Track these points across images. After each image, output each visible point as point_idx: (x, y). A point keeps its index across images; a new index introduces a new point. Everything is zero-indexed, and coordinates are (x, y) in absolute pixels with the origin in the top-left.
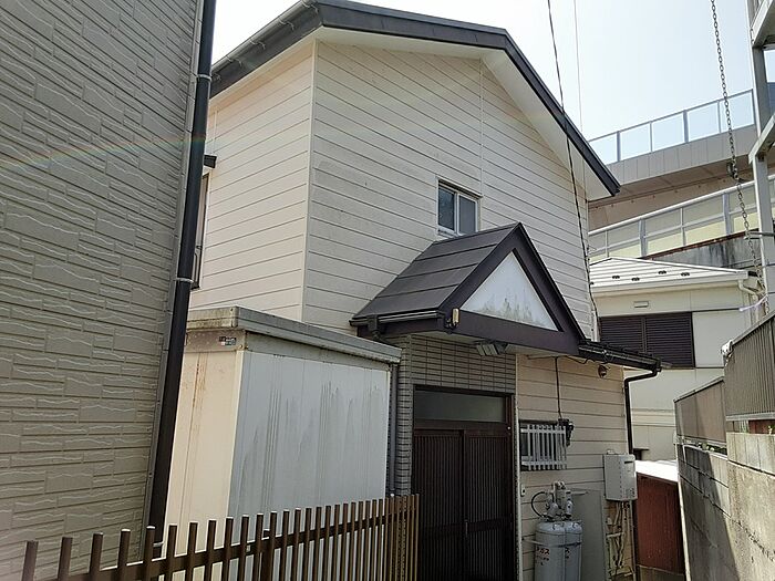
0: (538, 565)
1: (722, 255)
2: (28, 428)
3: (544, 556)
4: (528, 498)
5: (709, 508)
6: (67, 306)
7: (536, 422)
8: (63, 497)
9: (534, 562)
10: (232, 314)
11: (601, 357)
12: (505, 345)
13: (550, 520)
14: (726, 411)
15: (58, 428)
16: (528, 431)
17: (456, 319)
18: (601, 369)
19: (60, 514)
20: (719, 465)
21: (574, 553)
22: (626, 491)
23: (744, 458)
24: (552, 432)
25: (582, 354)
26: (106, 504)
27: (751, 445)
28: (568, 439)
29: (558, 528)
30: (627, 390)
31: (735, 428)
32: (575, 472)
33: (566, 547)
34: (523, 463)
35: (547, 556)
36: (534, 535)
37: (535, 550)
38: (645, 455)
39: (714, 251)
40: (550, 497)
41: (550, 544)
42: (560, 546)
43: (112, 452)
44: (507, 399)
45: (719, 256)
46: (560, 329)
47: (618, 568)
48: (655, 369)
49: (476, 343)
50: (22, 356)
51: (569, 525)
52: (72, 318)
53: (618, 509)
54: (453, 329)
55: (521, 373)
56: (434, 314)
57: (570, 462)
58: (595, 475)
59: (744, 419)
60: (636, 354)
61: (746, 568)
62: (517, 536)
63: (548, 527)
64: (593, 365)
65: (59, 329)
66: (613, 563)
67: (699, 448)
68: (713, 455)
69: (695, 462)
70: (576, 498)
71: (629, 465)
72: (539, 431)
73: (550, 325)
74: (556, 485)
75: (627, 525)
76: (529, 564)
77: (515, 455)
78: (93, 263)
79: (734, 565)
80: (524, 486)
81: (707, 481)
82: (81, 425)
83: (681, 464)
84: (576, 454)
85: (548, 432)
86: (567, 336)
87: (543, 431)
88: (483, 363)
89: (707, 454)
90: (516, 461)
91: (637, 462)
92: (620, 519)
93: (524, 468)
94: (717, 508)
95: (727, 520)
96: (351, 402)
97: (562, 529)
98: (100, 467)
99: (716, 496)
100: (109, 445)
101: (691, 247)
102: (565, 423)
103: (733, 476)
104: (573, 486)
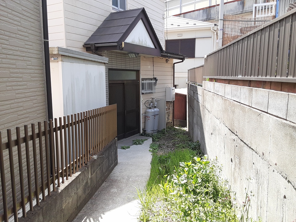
0: (146, 121)
1: (207, 14)
2: (17, 92)
3: (148, 118)
4: (144, 102)
5: (195, 102)
6: (18, 53)
7: (146, 79)
8: (28, 110)
9: (145, 120)
10: (56, 49)
11: (167, 56)
12: (138, 54)
13: (150, 108)
14: (203, 75)
15: (23, 91)
16: (144, 82)
17: (123, 46)
18: (167, 60)
19: (27, 115)
20: (200, 90)
21: (157, 117)
22: (172, 98)
23: (207, 88)
24: (151, 82)
25: (162, 56)
26: (38, 112)
27: (209, 85)
28: (156, 84)
29: (152, 110)
30: (174, 67)
31: (205, 80)
32: (157, 94)
33: (155, 116)
34: (142, 92)
35: (149, 118)
36: (145, 113)
37: (145, 117)
38: (177, 87)
39: (205, 12)
40: (150, 102)
41: (150, 115)
42: (153, 115)
43: (36, 97)
44: (138, 72)
45: (206, 15)
46: (156, 48)
47: (168, 120)
48: (183, 59)
49: (128, 53)
50: (12, 70)
51: (156, 109)
52: (21, 57)
53: (169, 104)
54: (122, 49)
55: (142, 63)
56: (116, 44)
57: (156, 91)
58: (163, 94)
59: (208, 77)
60: (178, 55)
61: (204, 116)
62: (140, 113)
63: (150, 110)
64: (164, 59)
65: (18, 61)
66: (167, 119)
67: (194, 85)
68: (198, 87)
69: (193, 89)
70: (157, 101)
71: (173, 90)
72: (147, 82)
73: (152, 46)
74: (152, 98)
75: (171, 108)
76: (144, 121)
77: (140, 90)
78: (23, 38)
79: (201, 116)
80: (143, 99)
81: (196, 94)
82: (28, 89)
83: (188, 89)
84: (158, 88)
85: (150, 82)
86: (158, 50)
87: (149, 82)
88: (130, 60)
89: (196, 87)
90: (140, 91)
91: (175, 89)
92: (169, 107)
93: (143, 94)
94: (198, 102)
95: (200, 105)
96: (94, 77)
97: (154, 111)
98: (34, 101)
99: (198, 98)
100: (35, 95)
101: (197, 10)
102: (155, 79)
103: (203, 93)
104: (157, 98)
